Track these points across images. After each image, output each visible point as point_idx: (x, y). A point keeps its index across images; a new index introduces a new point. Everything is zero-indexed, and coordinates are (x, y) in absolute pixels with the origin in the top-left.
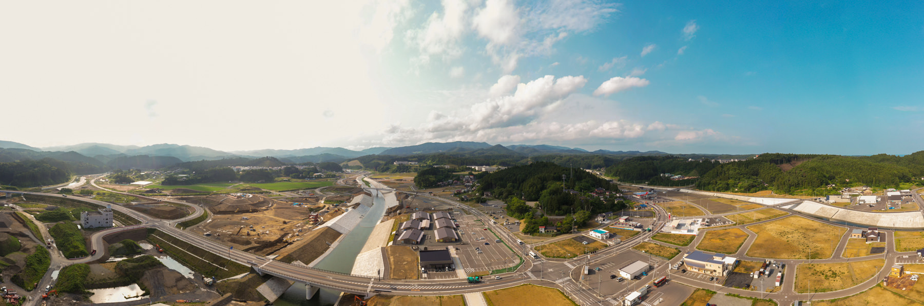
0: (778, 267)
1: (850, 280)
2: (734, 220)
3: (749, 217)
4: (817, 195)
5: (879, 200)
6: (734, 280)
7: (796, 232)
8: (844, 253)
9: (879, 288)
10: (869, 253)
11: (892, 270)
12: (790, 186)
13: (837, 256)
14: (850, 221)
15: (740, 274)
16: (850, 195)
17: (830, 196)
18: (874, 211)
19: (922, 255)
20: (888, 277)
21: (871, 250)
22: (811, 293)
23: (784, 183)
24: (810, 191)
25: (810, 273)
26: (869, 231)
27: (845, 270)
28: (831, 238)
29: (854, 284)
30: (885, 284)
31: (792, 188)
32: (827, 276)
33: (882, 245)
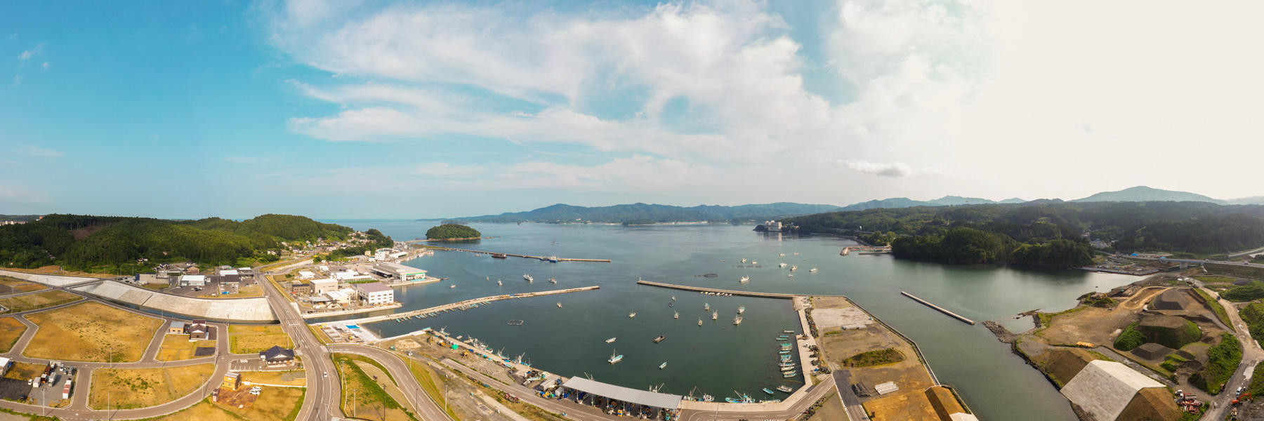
0: (67, 373)
1: (166, 393)
2: (7, 306)
3: (28, 302)
4: (123, 274)
5: (209, 281)
6: (6, 389)
7: (93, 323)
8: (159, 354)
9: (206, 405)
10: (194, 355)
11: (225, 379)
12: (86, 260)
13: (149, 359)
14: (167, 310)
15: (14, 381)
16: (168, 274)
17: (140, 275)
18: (201, 297)
19: (266, 359)
20: (220, 389)
21: (196, 351)
22: (112, 410)
23: (78, 256)
24: (114, 268)
25: (111, 382)
26: (194, 325)
27: (159, 379)
28: (140, 334)
29: (172, 398)
30: (215, 398)
31: (89, 263)
32: (134, 386)
33: (211, 344)
